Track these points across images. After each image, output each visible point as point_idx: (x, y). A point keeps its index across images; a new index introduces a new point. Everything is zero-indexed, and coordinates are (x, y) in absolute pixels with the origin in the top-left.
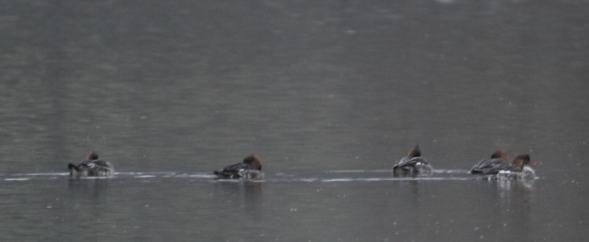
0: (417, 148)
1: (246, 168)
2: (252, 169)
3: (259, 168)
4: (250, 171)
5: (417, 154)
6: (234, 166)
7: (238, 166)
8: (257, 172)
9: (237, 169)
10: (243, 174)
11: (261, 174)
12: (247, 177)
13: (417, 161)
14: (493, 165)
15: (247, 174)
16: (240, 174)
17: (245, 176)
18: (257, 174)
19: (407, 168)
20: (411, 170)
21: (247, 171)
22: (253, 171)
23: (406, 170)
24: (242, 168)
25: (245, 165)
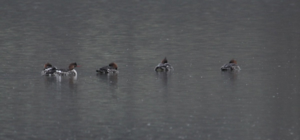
0: (166, 58)
1: (110, 69)
2: (113, 69)
3: (116, 69)
4: (112, 70)
5: (165, 61)
6: (105, 67)
7: (107, 67)
8: (116, 70)
9: (106, 69)
10: (109, 71)
11: (117, 72)
12: (111, 73)
13: (167, 65)
14: (231, 66)
15: (111, 72)
16: (108, 72)
17: (110, 73)
18: (115, 71)
19: (163, 68)
20: (165, 69)
21: (111, 70)
22: (114, 70)
23: (162, 69)
24: (109, 68)
25: (110, 67)
